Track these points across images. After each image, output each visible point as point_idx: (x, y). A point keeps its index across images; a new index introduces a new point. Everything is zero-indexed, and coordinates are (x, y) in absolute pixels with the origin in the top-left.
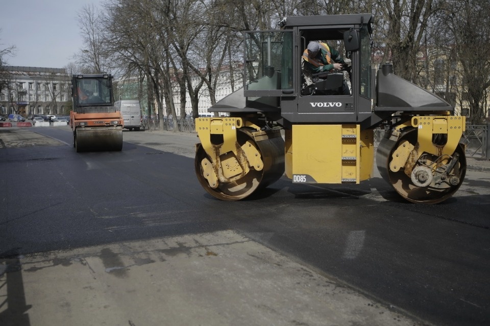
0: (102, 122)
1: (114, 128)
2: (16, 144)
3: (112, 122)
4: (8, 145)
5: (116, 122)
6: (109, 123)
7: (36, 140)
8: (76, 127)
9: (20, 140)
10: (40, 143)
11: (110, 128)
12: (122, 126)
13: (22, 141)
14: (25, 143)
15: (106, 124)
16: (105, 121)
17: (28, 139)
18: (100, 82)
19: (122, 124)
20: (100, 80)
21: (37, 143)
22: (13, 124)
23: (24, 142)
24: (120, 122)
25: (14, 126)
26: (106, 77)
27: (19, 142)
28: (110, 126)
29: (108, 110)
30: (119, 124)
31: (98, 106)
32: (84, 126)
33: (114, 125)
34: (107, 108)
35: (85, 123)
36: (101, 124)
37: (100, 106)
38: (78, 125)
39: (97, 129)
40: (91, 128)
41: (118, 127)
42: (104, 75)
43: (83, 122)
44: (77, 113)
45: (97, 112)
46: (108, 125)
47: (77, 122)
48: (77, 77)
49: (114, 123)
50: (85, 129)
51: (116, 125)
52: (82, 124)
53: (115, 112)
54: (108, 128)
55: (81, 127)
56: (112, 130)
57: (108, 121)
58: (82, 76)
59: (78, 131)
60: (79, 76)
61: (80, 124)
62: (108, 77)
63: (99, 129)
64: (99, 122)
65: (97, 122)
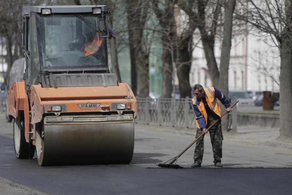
0: (95, 105)
1: (118, 117)
3: (115, 105)
5: (123, 106)
6: (108, 108)
11: (110, 118)
12: (132, 112)
15: (104, 108)
16: (101, 103)
19: (133, 109)
24: (130, 104)
26: (98, 12)
28: (109, 113)
29: (102, 80)
30: (128, 109)
31: (81, 72)
32: (59, 113)
33: (118, 112)
34: (101, 76)
35: (62, 106)
36: (93, 110)
37: (85, 72)
38: (48, 111)
39: (85, 120)
40: (73, 117)
41: (125, 115)
42: (93, 8)
43: (58, 105)
44: (42, 87)
45: (82, 85)
46: (107, 111)
47: (47, 105)
48: (40, 12)
49: (118, 108)
50: (62, 119)
51: (122, 112)
52: (56, 108)
53: (118, 85)
54: (105, 117)
55: (54, 115)
56: (112, 122)
57: (106, 103)
58: (49, 11)
59: (47, 123)
60: (43, 11)
61: (51, 108)
62: (102, 12)
63: (90, 118)
64: (88, 105)
65: (85, 105)
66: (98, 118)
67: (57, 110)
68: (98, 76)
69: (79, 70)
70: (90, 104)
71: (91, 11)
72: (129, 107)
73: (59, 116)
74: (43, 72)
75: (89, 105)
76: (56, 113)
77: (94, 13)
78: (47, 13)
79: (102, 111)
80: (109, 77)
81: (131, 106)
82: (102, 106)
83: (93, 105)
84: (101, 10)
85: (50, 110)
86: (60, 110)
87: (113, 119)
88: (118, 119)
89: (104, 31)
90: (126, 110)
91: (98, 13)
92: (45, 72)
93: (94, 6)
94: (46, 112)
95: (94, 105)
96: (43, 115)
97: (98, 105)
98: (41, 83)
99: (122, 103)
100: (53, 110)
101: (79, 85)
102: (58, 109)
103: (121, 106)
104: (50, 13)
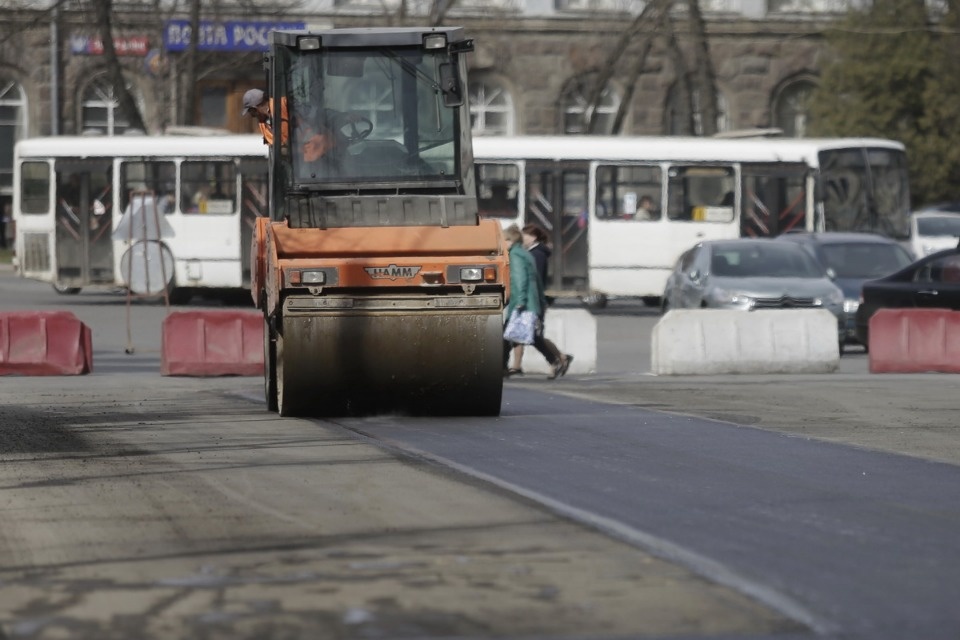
0: (407, 271)
1: (464, 301)
2: (132, 603)
3: (456, 270)
4: (35, 609)
5: (476, 274)
6: (440, 277)
7: (395, 557)
8: (284, 293)
9: (190, 548)
10: (449, 599)
11: (442, 301)
12: (500, 289)
13: (212, 569)
14: (251, 592)
15: (429, 278)
16: (421, 266)
17: (290, 546)
18: (410, 71)
19: (501, 282)
20: (410, 59)
21: (410, 600)
22: (109, 330)
23: (237, 576)
24: (494, 270)
25: (130, 362)
26: (439, 44)
27: (175, 573)
28: (443, 291)
29: (440, 212)
30: (489, 281)
31: (392, 191)
32: (320, 289)
33: (465, 286)
34: (436, 202)
35: (325, 272)
36: (401, 282)
37: (402, 191)
38: (293, 284)
39: (383, 305)
40: (355, 300)
41: (482, 295)
42: (425, 35)
43: (317, 269)
44: (289, 226)
45: (387, 223)
46: (436, 284)
47: (289, 269)
48: (293, 44)
49: (463, 278)
50: (325, 302)
51: (473, 287)
52: (314, 276)
53: (478, 224)
54: (432, 299)
55: (306, 292)
56: (451, 312)
57: (435, 266)
58: (316, 41)
59: (290, 310)
60: (302, 41)
61: (301, 276)
62: (447, 43)
63: (394, 302)
64: (390, 270)
65: (383, 270)
66: (415, 301)
67: (314, 280)
68: (431, 203)
69: (387, 185)
70: (394, 267)
71: (420, 42)
72: (491, 277)
73: (320, 295)
74: (294, 191)
75: (394, 270)
76: (311, 289)
77: (428, 47)
78: (311, 47)
79: (426, 285)
80: (456, 203)
81: (495, 274)
82: (423, 273)
83: (402, 269)
84: (446, 40)
85: (297, 280)
86: (322, 281)
87: (451, 305)
88: (462, 305)
89: (451, 89)
90: (485, 283)
91: (437, 46)
92: (300, 190)
93: (429, 29)
94: (288, 286)
95: (404, 270)
96: (280, 292)
97: (414, 270)
98: (288, 218)
99: (474, 267)
100: (305, 281)
101: (381, 222)
102: (317, 278)
103: (471, 273)
104: (318, 47)
